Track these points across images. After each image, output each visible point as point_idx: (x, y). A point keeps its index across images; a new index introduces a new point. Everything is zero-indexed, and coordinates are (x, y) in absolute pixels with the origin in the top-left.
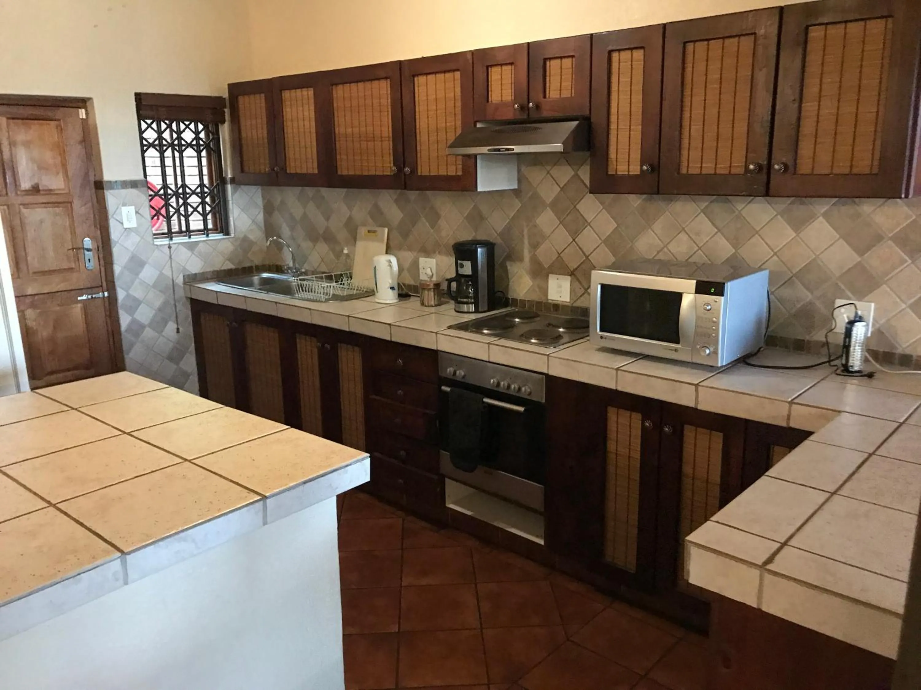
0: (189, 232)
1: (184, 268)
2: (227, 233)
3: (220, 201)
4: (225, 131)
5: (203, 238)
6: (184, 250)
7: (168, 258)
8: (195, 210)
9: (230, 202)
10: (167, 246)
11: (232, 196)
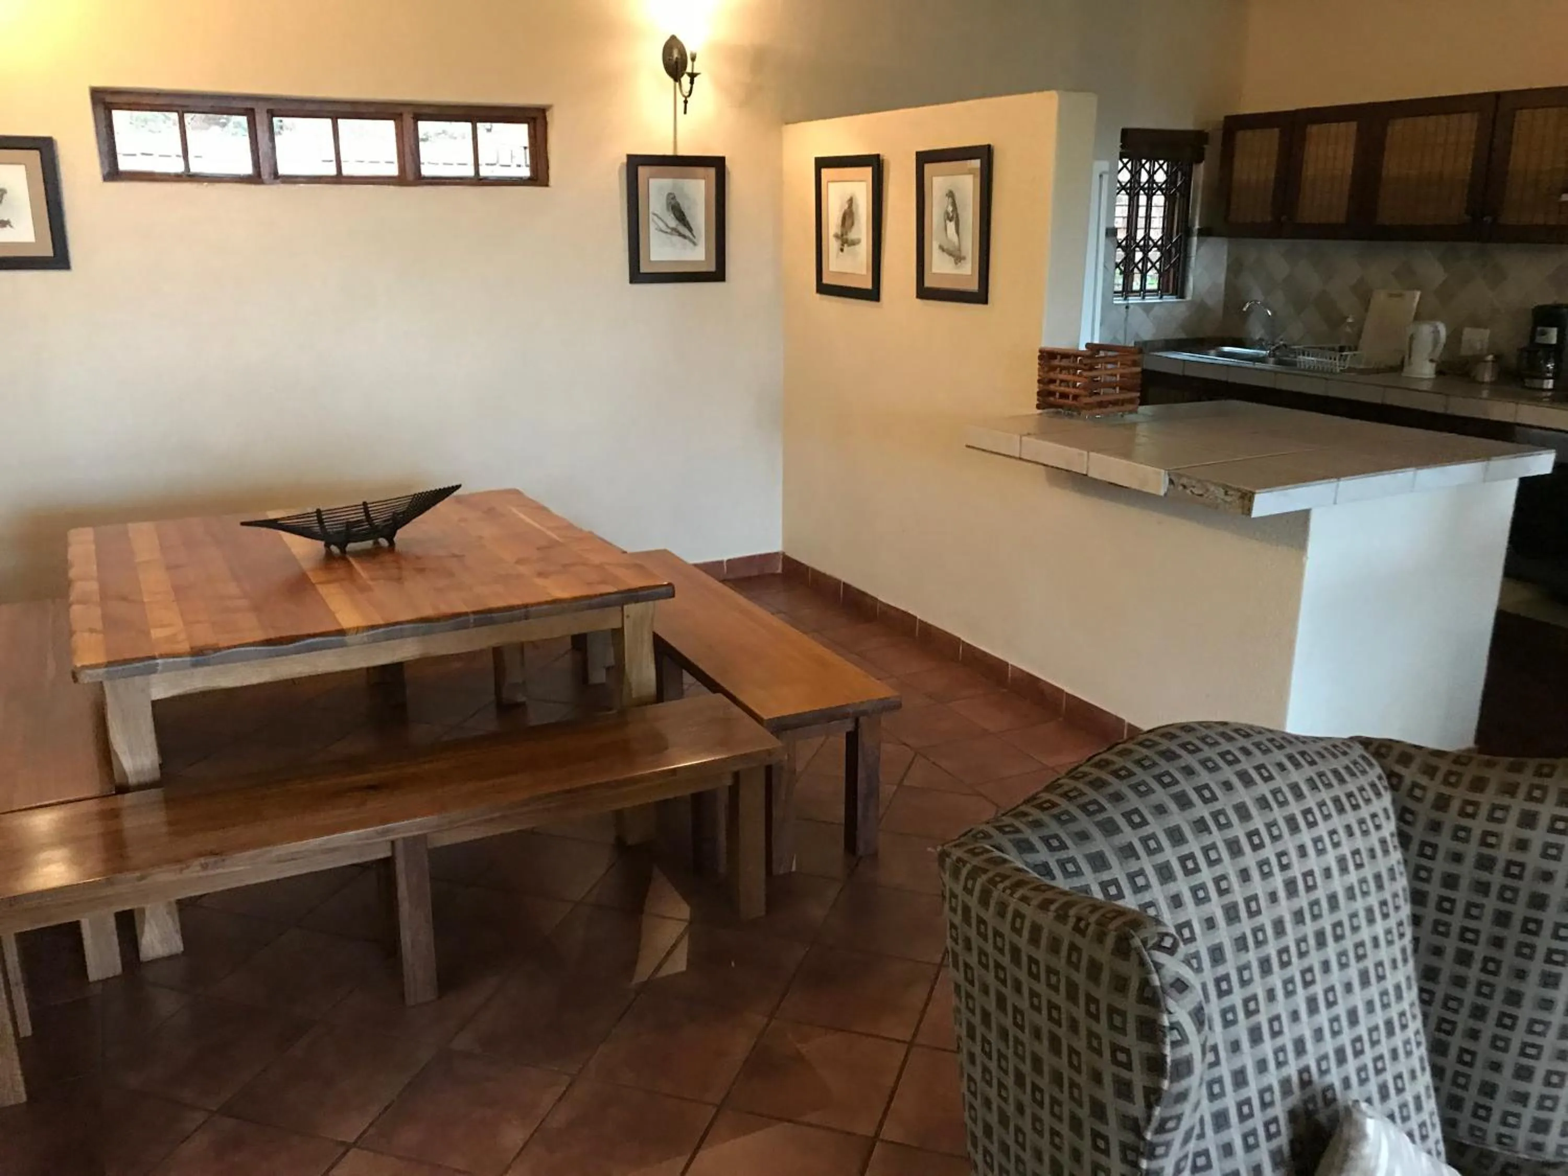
0: (1143, 291)
1: (1137, 335)
2: (1182, 296)
3: (1179, 258)
4: (1200, 172)
5: (1155, 300)
6: (1140, 311)
7: (1123, 319)
8: (1153, 265)
9: (1193, 259)
10: (1124, 307)
11: (1197, 251)
